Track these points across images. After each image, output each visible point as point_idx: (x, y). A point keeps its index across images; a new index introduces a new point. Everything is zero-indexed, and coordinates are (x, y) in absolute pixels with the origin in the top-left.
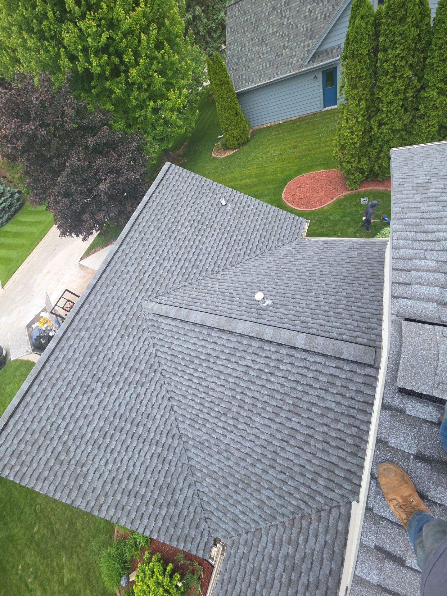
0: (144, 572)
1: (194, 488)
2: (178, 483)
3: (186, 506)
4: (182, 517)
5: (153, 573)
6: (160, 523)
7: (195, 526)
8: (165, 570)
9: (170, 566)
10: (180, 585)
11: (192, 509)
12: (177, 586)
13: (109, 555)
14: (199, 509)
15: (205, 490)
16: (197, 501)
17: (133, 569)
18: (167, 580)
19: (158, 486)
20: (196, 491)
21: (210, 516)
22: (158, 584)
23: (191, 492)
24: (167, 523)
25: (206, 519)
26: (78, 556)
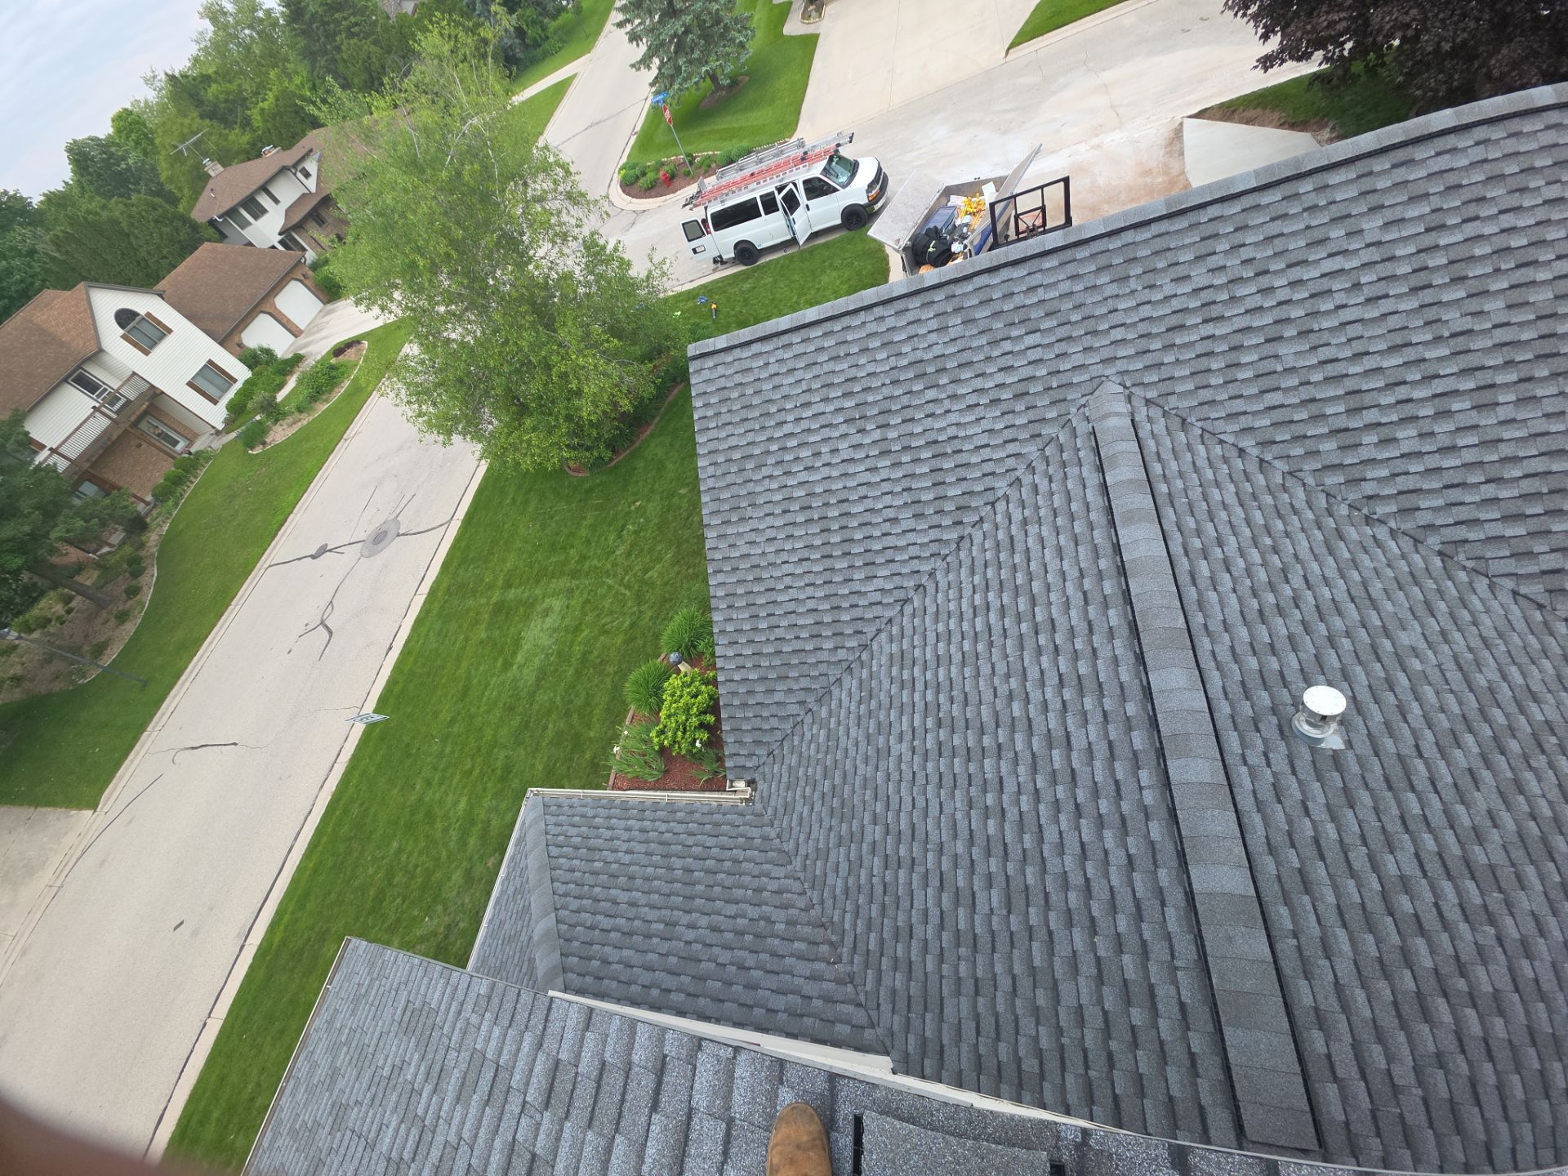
0: (692, 682)
1: (802, 713)
2: (796, 679)
3: (774, 709)
4: (758, 710)
5: (695, 696)
6: (737, 677)
7: (757, 738)
8: (705, 713)
9: (711, 719)
10: (698, 744)
11: (774, 722)
12: (694, 741)
13: (692, 618)
14: (778, 735)
15: (808, 736)
16: (787, 726)
17: (692, 665)
18: (694, 721)
19: (778, 646)
20: (799, 719)
21: (778, 759)
22: (687, 710)
23: (794, 709)
24: (742, 689)
25: (771, 753)
26: (678, 573)
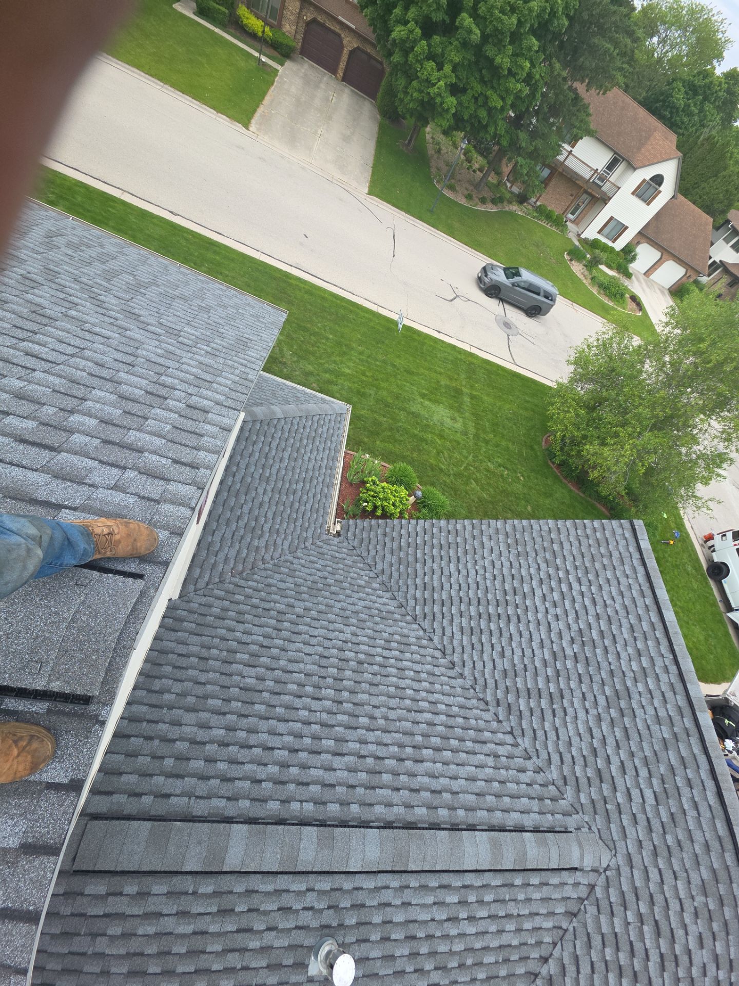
0: (403, 504)
7: (364, 540)
8: (383, 510)
9: (379, 513)
10: (365, 504)
12: (367, 502)
17: (413, 505)
20: (373, 569)
21: (350, 552)
25: (354, 548)
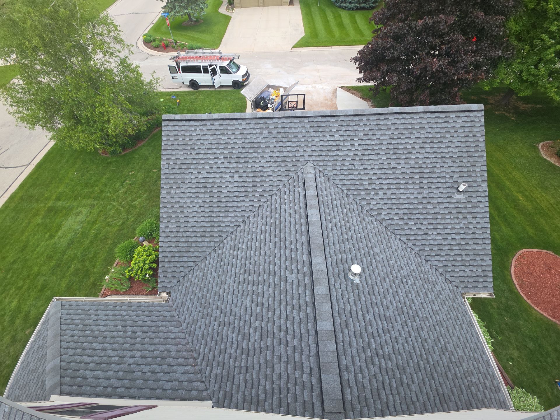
0: (148, 249)
1: (194, 266)
2: (193, 252)
3: (182, 264)
4: (175, 264)
5: (149, 256)
6: (168, 250)
7: (173, 275)
8: (153, 263)
9: (155, 265)
10: (147, 276)
11: (182, 269)
12: (146, 274)
13: (152, 223)
14: (183, 274)
15: (195, 275)
16: (187, 271)
17: (149, 242)
18: (147, 266)
19: (187, 239)
20: (192, 268)
21: (182, 284)
22: (144, 261)
23: (191, 264)
24: (170, 255)
25: (179, 281)
26: (148, 204)
